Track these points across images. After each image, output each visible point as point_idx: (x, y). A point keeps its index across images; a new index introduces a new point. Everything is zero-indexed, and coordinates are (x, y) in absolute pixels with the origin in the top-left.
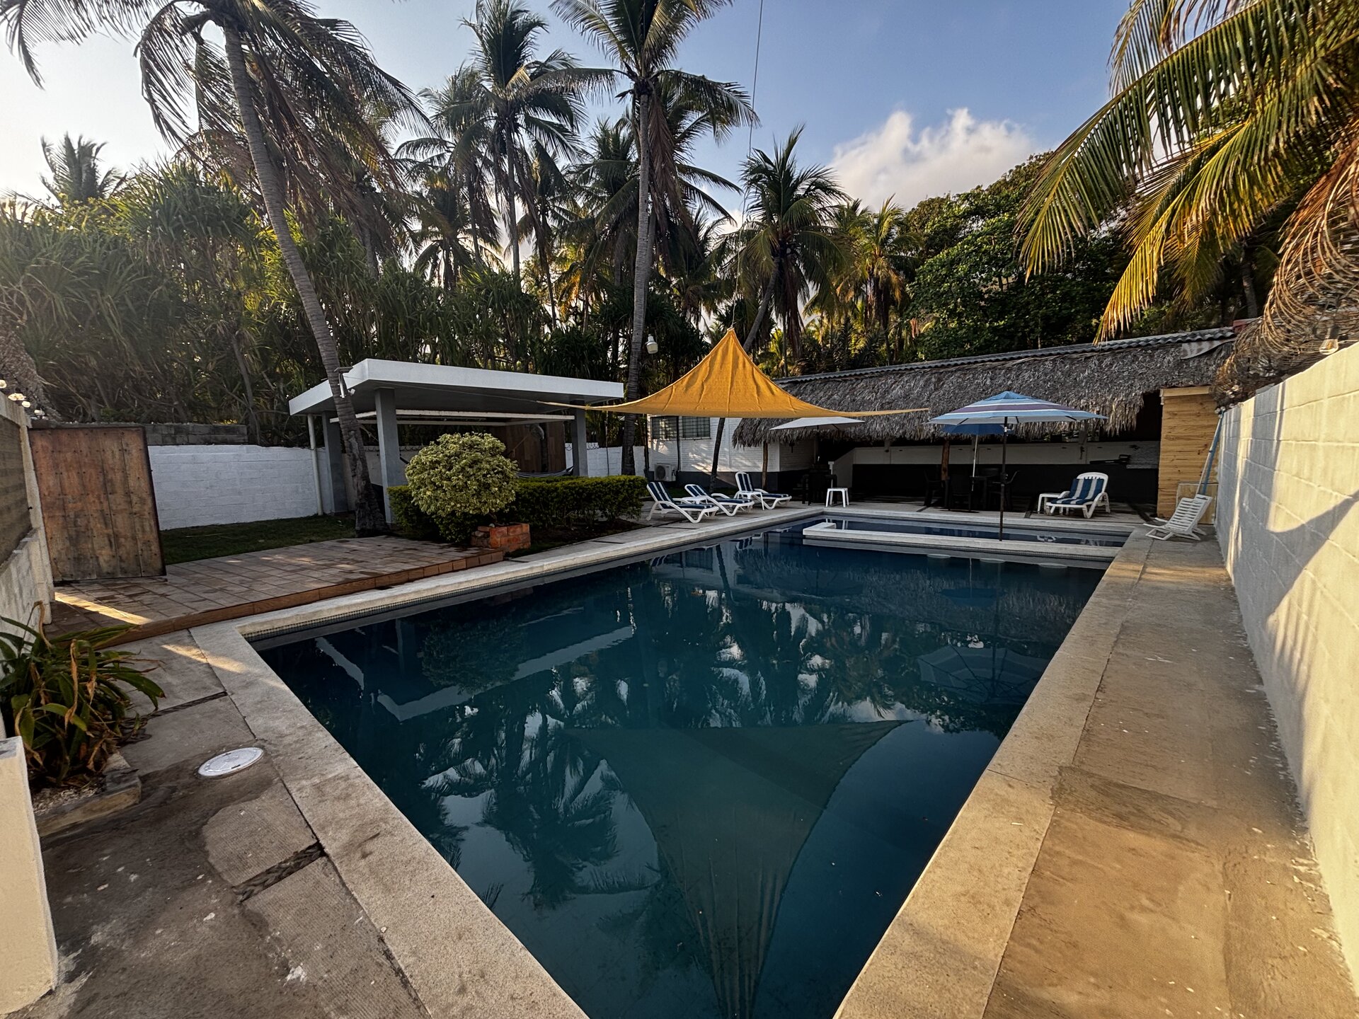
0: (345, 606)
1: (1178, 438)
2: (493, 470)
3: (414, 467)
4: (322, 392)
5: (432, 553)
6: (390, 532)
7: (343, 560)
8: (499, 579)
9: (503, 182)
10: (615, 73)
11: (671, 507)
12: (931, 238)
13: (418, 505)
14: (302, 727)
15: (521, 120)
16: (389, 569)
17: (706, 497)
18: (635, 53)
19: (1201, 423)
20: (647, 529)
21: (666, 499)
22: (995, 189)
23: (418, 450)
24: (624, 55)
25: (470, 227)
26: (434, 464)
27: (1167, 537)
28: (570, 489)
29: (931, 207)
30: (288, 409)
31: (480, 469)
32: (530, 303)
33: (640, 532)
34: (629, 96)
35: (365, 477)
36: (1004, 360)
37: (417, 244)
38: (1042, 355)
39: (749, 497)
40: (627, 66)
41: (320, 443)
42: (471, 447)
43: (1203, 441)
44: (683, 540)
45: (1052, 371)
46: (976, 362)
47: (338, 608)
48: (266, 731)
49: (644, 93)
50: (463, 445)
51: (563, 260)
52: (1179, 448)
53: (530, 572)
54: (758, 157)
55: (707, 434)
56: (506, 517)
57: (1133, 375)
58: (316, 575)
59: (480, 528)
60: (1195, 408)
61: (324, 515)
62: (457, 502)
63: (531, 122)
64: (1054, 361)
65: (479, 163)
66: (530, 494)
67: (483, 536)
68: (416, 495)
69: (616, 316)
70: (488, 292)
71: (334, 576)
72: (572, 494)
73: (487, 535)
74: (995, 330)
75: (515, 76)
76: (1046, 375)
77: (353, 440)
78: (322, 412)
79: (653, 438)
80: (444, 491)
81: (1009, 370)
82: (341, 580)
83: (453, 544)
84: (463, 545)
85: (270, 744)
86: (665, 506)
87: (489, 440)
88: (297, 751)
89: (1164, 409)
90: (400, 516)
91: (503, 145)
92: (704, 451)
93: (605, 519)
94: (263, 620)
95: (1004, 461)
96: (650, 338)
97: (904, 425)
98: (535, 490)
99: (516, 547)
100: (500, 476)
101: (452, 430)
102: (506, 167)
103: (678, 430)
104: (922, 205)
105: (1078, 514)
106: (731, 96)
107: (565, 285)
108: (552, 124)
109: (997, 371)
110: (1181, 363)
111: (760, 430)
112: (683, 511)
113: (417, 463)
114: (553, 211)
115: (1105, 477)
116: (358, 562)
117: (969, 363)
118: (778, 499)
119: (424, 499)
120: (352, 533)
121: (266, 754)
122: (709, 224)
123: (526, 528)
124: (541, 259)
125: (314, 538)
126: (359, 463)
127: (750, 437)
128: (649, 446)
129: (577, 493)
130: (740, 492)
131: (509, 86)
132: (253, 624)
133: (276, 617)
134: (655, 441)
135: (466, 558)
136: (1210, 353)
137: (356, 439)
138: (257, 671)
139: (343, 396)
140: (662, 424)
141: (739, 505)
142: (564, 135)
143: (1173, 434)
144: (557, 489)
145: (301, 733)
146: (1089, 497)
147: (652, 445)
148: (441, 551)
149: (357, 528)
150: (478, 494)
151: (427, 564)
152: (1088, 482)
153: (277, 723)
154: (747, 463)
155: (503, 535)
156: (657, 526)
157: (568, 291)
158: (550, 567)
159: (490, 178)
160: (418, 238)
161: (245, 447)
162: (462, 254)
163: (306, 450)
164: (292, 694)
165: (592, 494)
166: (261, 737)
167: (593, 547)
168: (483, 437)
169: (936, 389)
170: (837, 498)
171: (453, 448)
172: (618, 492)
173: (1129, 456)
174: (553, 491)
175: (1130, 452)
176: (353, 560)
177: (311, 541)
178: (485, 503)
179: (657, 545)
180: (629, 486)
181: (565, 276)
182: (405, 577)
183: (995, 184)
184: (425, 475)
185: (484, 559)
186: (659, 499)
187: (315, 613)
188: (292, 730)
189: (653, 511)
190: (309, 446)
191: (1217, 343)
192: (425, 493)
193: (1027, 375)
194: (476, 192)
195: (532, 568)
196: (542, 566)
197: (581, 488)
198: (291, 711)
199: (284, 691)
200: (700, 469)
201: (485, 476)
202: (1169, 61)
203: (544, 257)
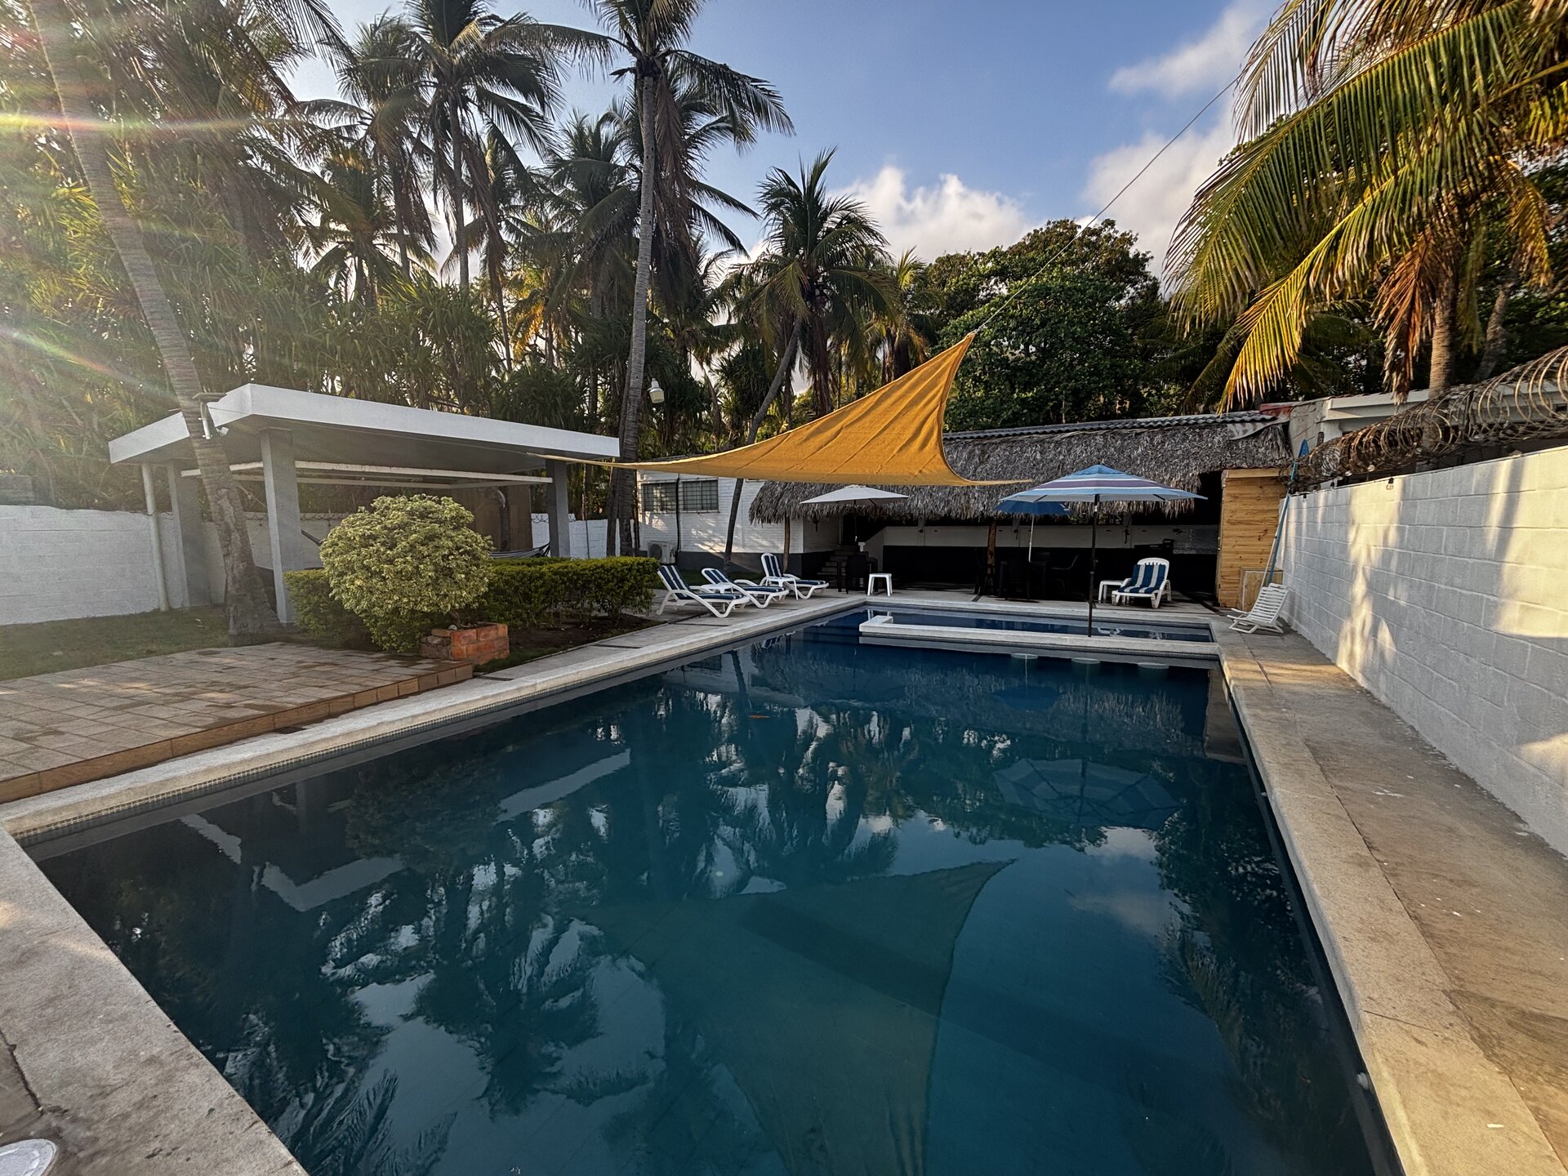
0: (223, 766)
1: (1240, 523)
2: (458, 548)
3: (334, 544)
4: (173, 430)
5: (361, 671)
6: (287, 636)
7: (213, 685)
8: (472, 707)
9: (445, 175)
10: (611, 42)
11: (689, 598)
12: (952, 298)
13: (340, 601)
14: (152, 1061)
15: (471, 92)
16: (294, 699)
17: (730, 585)
18: (637, 22)
19: (1259, 507)
20: (661, 627)
21: (681, 588)
22: (1018, 250)
23: (340, 519)
24: (624, 22)
25: (394, 230)
26: (366, 541)
27: (1253, 629)
28: (563, 574)
29: (950, 263)
30: (107, 454)
31: (437, 548)
32: (483, 331)
33: (654, 632)
34: (630, 77)
35: (246, 556)
36: (1052, 432)
37: (318, 245)
38: (1092, 429)
39: (781, 585)
40: (628, 36)
41: (163, 505)
42: (423, 516)
43: (1263, 526)
44: (715, 641)
45: (1104, 446)
46: (1022, 434)
47: (209, 770)
48: (63, 1084)
49: (649, 75)
50: (411, 513)
51: (518, 284)
52: (1241, 533)
53: (516, 695)
54: (780, 177)
55: (714, 506)
56: (473, 616)
57: (1187, 454)
58: (164, 713)
59: (435, 631)
60: (1254, 491)
61: (171, 610)
62: (402, 595)
63: (485, 98)
64: (1104, 435)
65: (408, 146)
66: (506, 582)
67: (441, 644)
68: (338, 585)
69: (598, 356)
70: (427, 312)
71: (196, 714)
72: (564, 583)
73: (446, 642)
74: (1023, 402)
75: (464, 33)
76: (1099, 450)
77: (225, 503)
78: (165, 459)
79: (645, 510)
80: (384, 579)
81: (1058, 444)
82: (210, 721)
83: (393, 655)
84: (411, 657)
85: (74, 1120)
86: (681, 596)
87: (450, 507)
88: (144, 1130)
89: (1224, 492)
90: (306, 614)
91: (444, 123)
92: (710, 527)
93: (603, 614)
94: (60, 803)
95: (1094, 544)
96: (655, 383)
97: (949, 501)
98: (513, 577)
99: (489, 657)
100: (466, 557)
101: (394, 493)
102: (450, 157)
103: (677, 501)
104: (939, 260)
105: (1145, 604)
106: (760, 94)
107: (521, 317)
108: (517, 104)
109: (1046, 445)
110: (1230, 444)
111: (783, 504)
112: (706, 603)
113: (340, 538)
114: (507, 223)
115: (1166, 563)
116: (240, 688)
117: (1014, 435)
118: (814, 587)
119: (351, 593)
120: (222, 639)
121: (64, 1156)
122: (709, 255)
123: (503, 629)
124: (491, 282)
125: (154, 647)
126: (236, 536)
127: (771, 511)
128: (640, 520)
129: (570, 580)
130: (768, 578)
131: (455, 44)
132: (39, 813)
133: (86, 796)
134: (648, 514)
135: (419, 677)
136: (1256, 435)
137: (231, 501)
138: (47, 921)
139: (207, 436)
140: (657, 493)
141: (772, 595)
142: (532, 121)
143: (1234, 518)
144: (542, 575)
145: (149, 1076)
146: (1152, 585)
147: (644, 518)
148: (377, 667)
149: (232, 631)
150: (435, 583)
151: (357, 688)
152: (1149, 568)
153: (93, 1055)
154: (765, 543)
155: (471, 642)
156: (675, 623)
157: (526, 324)
158: (544, 686)
159: (425, 169)
160: (318, 236)
161: (28, 509)
162: (381, 265)
163: (139, 516)
164: (125, 971)
165: (589, 582)
166: (56, 1100)
167: (600, 655)
168: (439, 502)
169: (981, 463)
170: (880, 586)
171: (396, 517)
172: (622, 580)
173: (1173, 541)
174: (538, 578)
175: (1174, 536)
176: (229, 684)
177: (150, 653)
178: (446, 595)
179: (684, 649)
180: (638, 571)
181: (521, 306)
182: (322, 710)
183: (1016, 246)
184: (353, 556)
185: (445, 677)
186: (673, 588)
187: (162, 783)
188: (126, 1072)
189: (666, 602)
190: (144, 510)
191: (1260, 426)
192: (352, 583)
193: (1078, 450)
194: (405, 184)
195: (519, 689)
196: (534, 686)
197: (575, 573)
198: (124, 1017)
199: (106, 967)
200: (706, 548)
201: (445, 558)
202: (1368, 74)
203: (495, 280)
